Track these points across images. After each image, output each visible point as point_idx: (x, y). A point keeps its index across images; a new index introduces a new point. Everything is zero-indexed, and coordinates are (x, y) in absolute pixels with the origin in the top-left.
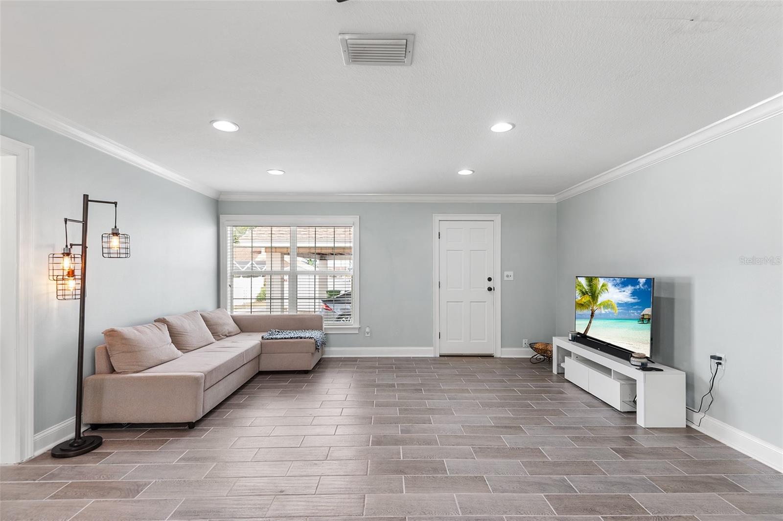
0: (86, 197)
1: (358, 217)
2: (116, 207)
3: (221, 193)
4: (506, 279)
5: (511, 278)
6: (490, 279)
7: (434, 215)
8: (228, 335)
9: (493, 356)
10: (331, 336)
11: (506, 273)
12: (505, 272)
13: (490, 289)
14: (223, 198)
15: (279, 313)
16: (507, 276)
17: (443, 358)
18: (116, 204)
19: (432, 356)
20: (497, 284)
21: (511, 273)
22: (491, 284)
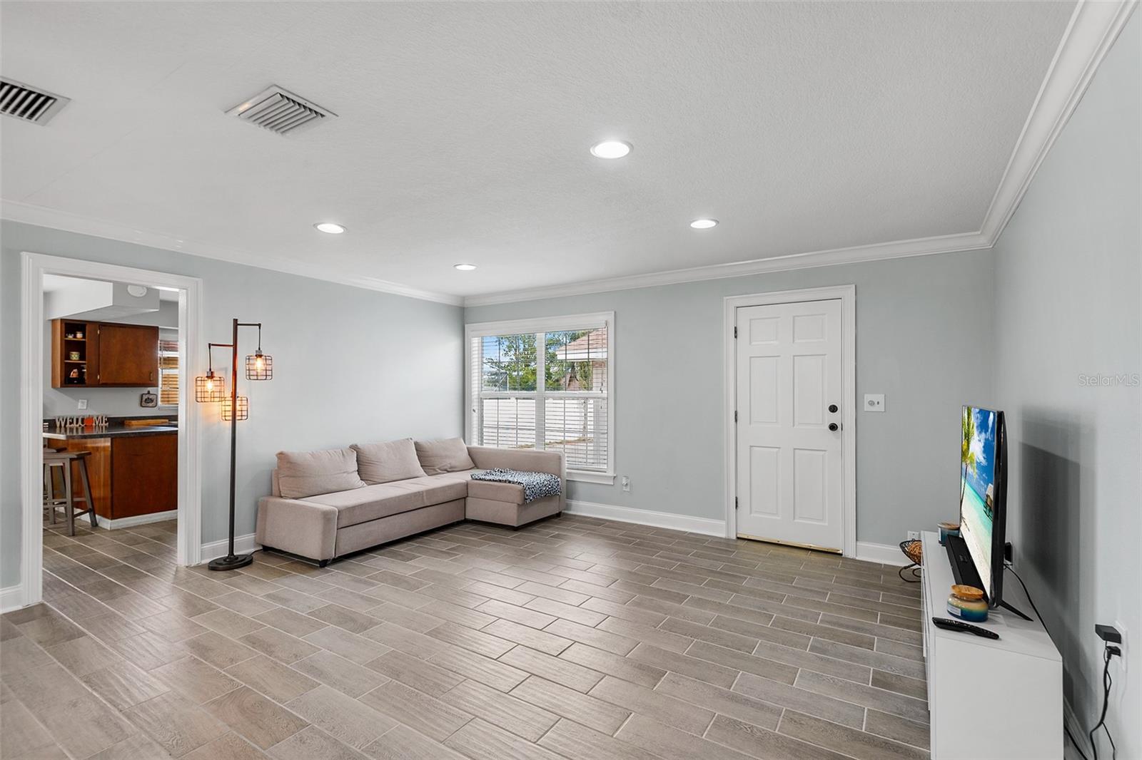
0: (235, 321)
1: (613, 313)
2: (260, 328)
3: (464, 298)
4: (867, 408)
5: (881, 408)
6: (833, 409)
7: (725, 298)
8: (449, 470)
9: (841, 555)
10: (579, 484)
11: (868, 397)
12: (866, 395)
13: (833, 427)
14: (468, 303)
15: (495, 447)
16: (872, 403)
17: (740, 542)
18: (259, 325)
19: (723, 535)
20: (846, 417)
21: (879, 397)
22: (834, 418)
